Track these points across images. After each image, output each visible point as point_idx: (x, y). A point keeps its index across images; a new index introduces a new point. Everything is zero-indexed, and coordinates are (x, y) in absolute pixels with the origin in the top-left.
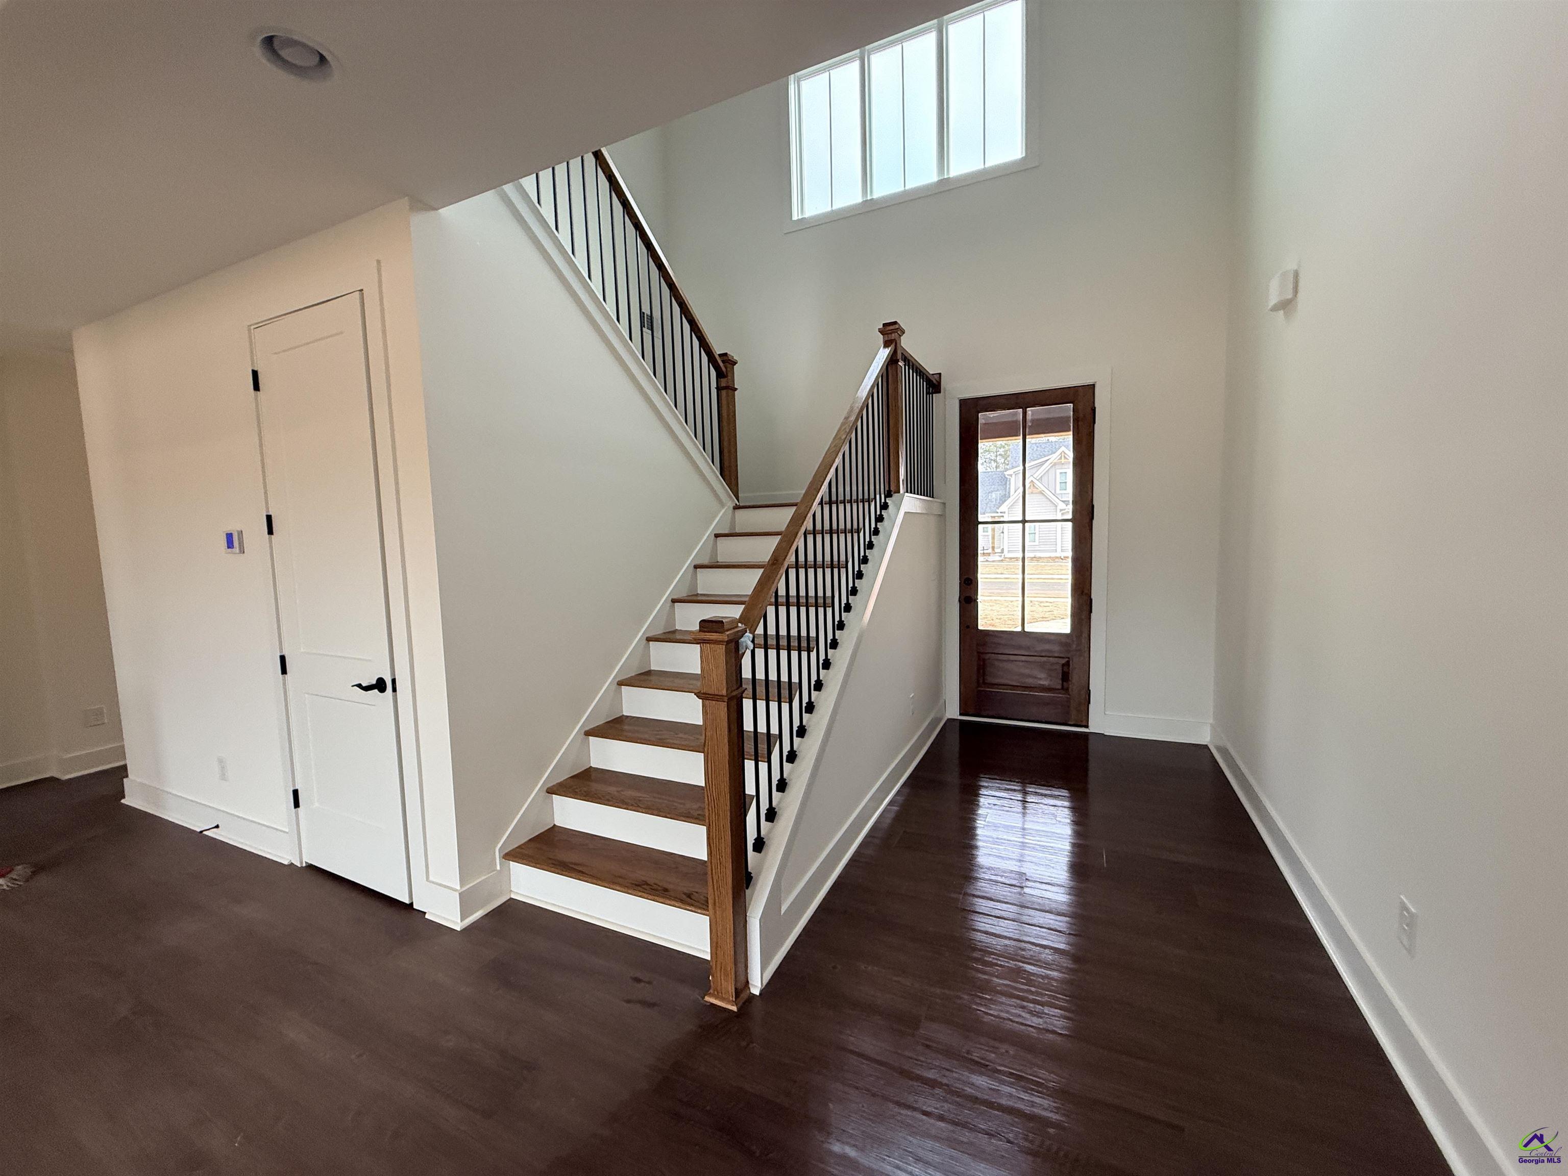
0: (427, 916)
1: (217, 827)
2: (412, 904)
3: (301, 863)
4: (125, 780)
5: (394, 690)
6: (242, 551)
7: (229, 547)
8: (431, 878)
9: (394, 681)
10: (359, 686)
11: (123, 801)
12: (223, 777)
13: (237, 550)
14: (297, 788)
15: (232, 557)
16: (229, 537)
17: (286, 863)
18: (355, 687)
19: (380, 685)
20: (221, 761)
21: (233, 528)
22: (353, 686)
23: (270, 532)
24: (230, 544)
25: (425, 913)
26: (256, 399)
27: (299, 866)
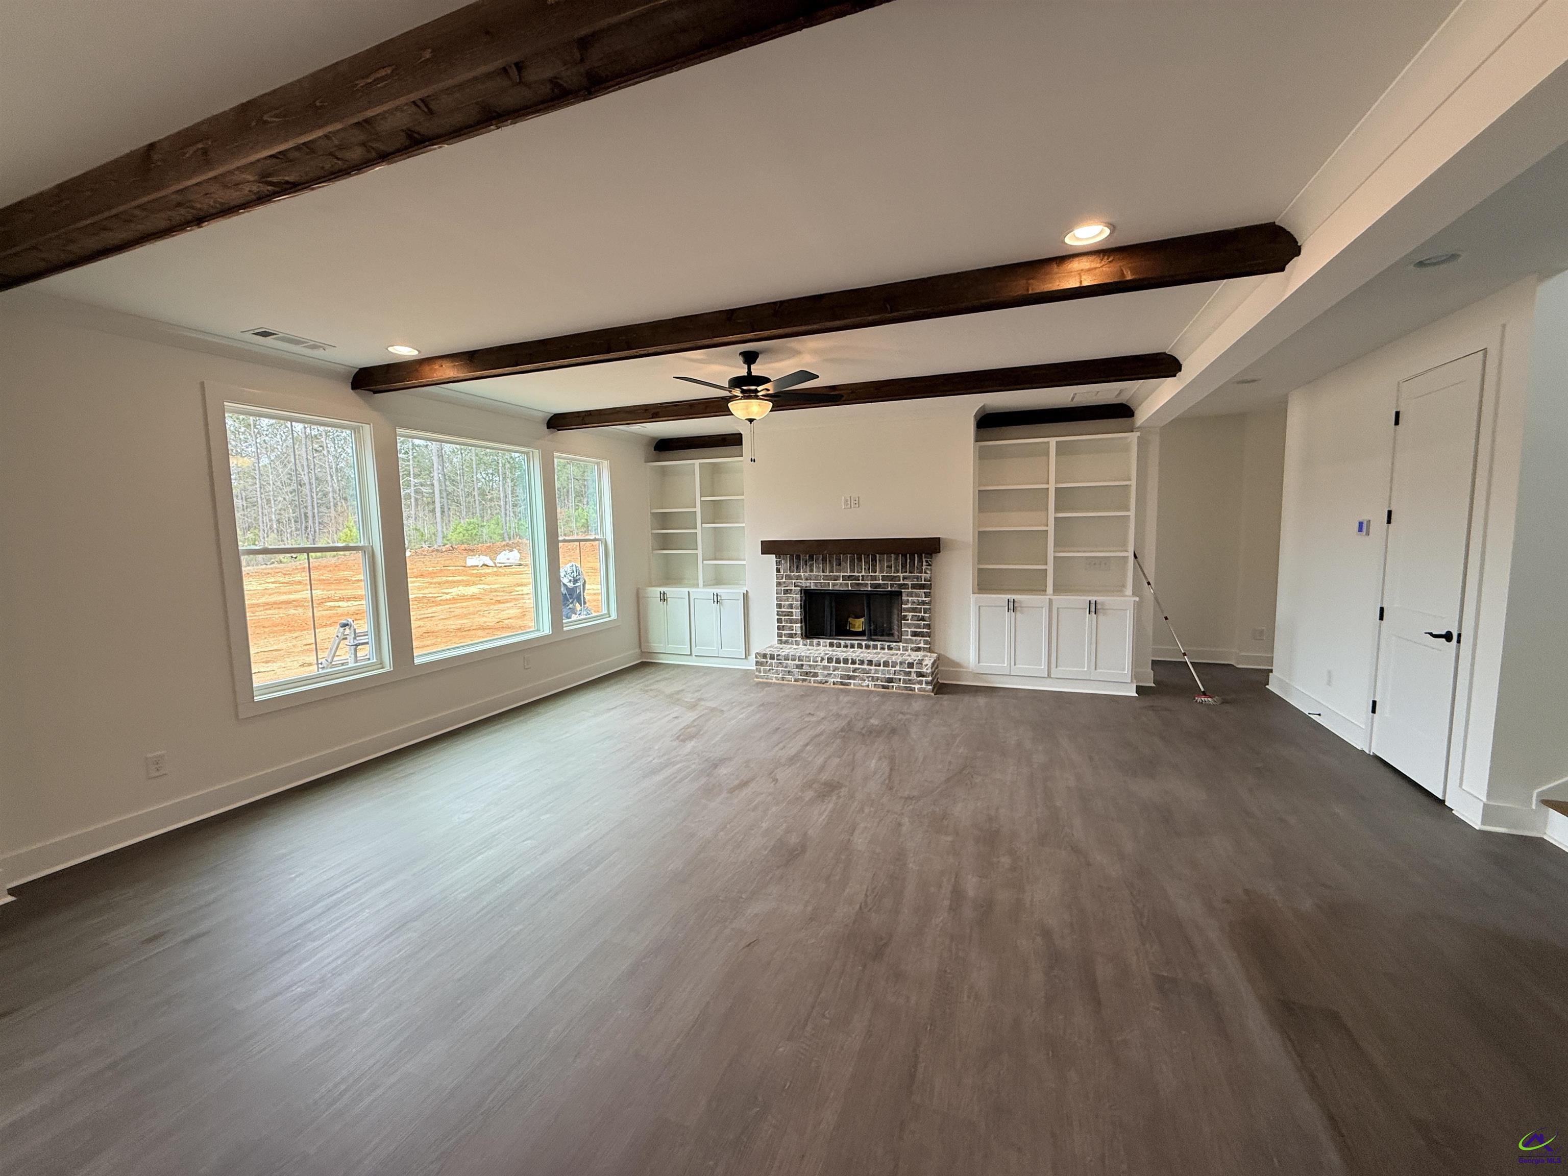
0: (1453, 812)
1: (1319, 715)
2: (1444, 801)
3: (1370, 752)
4: (1270, 674)
5: (1459, 641)
6: (1368, 534)
7: (1359, 531)
8: (1464, 787)
9: (1459, 635)
10: (1431, 634)
11: (1267, 686)
12: (1329, 683)
13: (1364, 533)
14: (1376, 700)
15: (1361, 538)
16: (1361, 524)
17: (1359, 748)
18: (1428, 635)
19: (1448, 637)
20: (1329, 672)
21: (1364, 518)
22: (1426, 633)
23: (1389, 522)
24: (1360, 530)
25: (1452, 810)
26: (1395, 431)
27: (1368, 752)
